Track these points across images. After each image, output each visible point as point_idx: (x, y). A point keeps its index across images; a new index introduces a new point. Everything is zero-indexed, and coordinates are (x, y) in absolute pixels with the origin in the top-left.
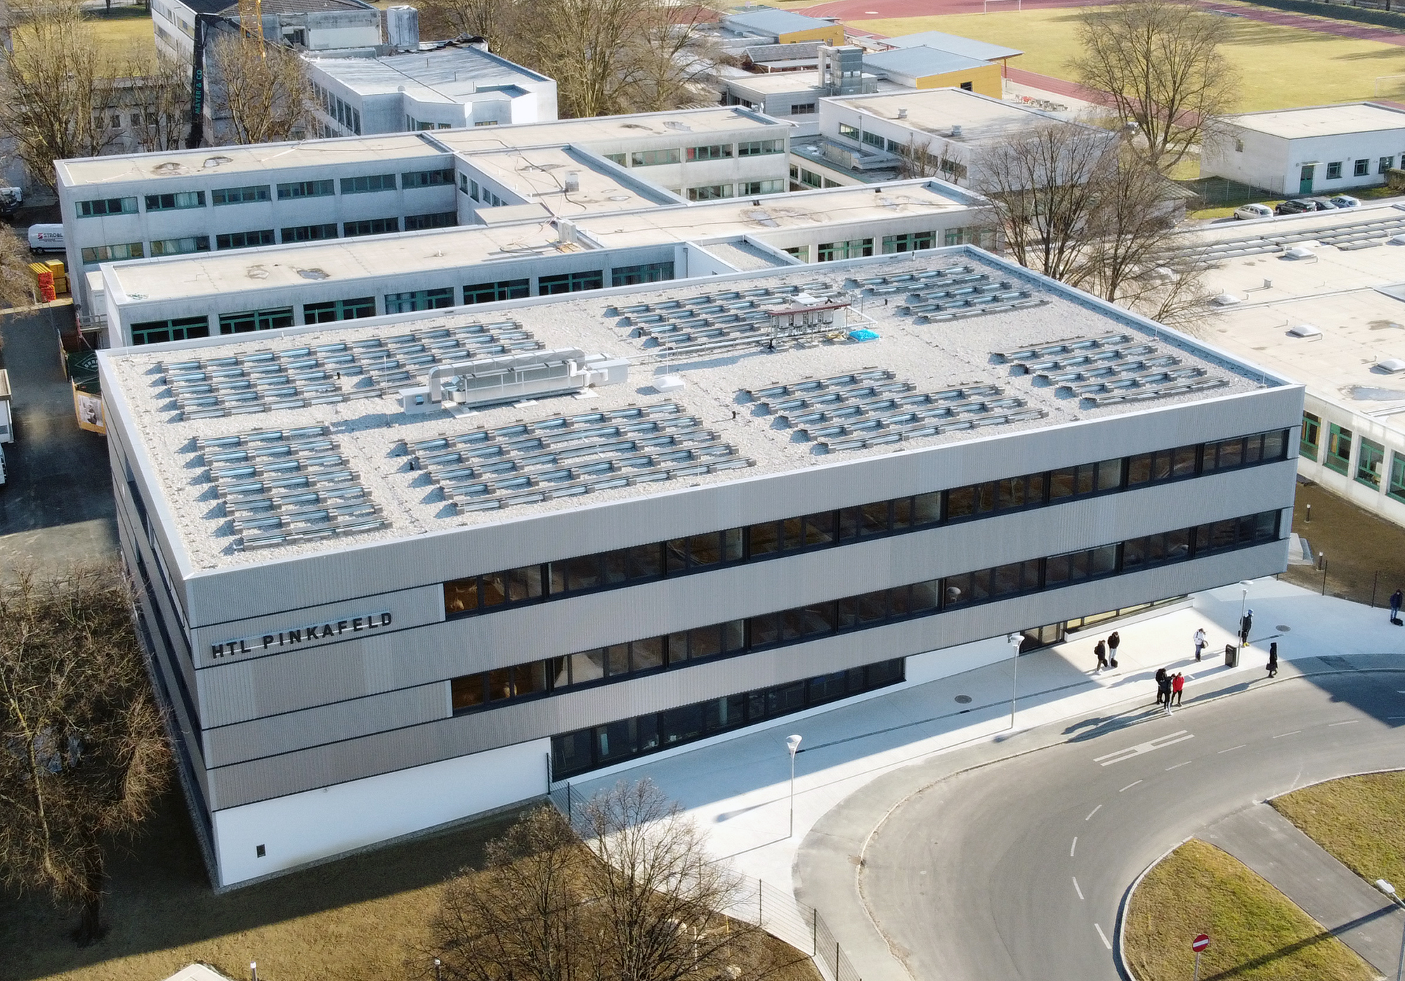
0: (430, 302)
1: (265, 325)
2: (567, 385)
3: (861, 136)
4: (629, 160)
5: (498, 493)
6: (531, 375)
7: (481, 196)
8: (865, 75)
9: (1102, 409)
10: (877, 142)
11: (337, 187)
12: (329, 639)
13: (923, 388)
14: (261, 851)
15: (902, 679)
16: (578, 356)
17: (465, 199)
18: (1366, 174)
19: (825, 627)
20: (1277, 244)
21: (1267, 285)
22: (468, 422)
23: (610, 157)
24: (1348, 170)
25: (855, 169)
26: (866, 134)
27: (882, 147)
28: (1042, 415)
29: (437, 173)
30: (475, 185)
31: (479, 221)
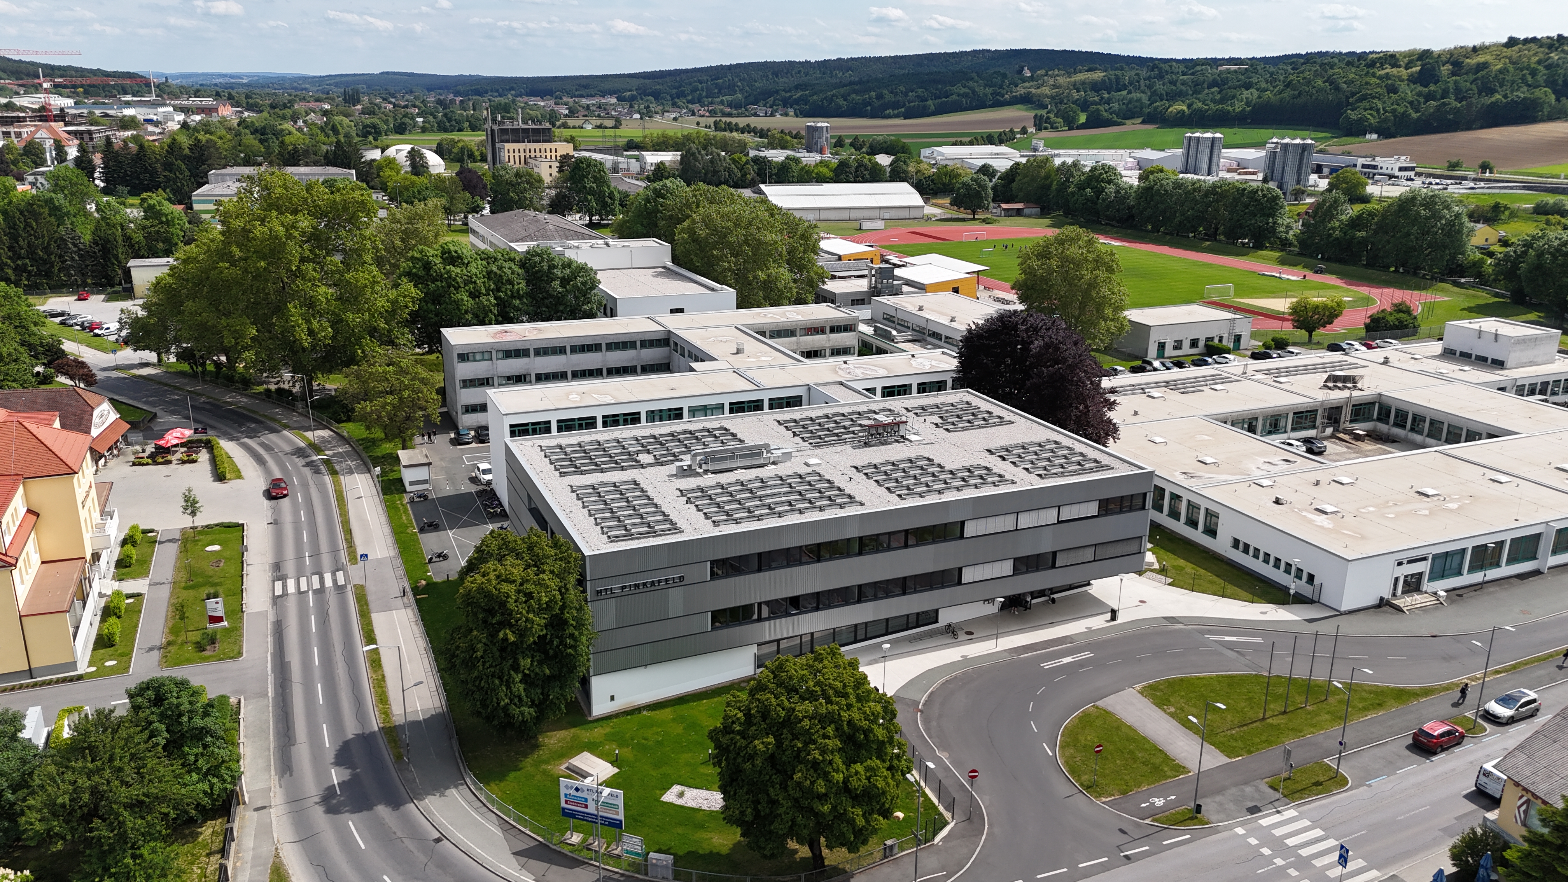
0: (670, 415)
1: (581, 427)
2: (762, 462)
3: (896, 320)
4: (768, 334)
5: (735, 516)
6: (742, 456)
7: (687, 354)
8: (895, 282)
9: (1045, 480)
11: (604, 347)
12: (653, 588)
13: (948, 467)
14: (612, 698)
15: (937, 622)
16: (767, 446)
17: (676, 356)
18: (1197, 347)
19: (898, 590)
20: (1142, 389)
21: (1136, 413)
22: (709, 480)
23: (757, 333)
24: (1186, 344)
28: (1013, 483)
29: (659, 340)
30: (683, 349)
31: (692, 370)
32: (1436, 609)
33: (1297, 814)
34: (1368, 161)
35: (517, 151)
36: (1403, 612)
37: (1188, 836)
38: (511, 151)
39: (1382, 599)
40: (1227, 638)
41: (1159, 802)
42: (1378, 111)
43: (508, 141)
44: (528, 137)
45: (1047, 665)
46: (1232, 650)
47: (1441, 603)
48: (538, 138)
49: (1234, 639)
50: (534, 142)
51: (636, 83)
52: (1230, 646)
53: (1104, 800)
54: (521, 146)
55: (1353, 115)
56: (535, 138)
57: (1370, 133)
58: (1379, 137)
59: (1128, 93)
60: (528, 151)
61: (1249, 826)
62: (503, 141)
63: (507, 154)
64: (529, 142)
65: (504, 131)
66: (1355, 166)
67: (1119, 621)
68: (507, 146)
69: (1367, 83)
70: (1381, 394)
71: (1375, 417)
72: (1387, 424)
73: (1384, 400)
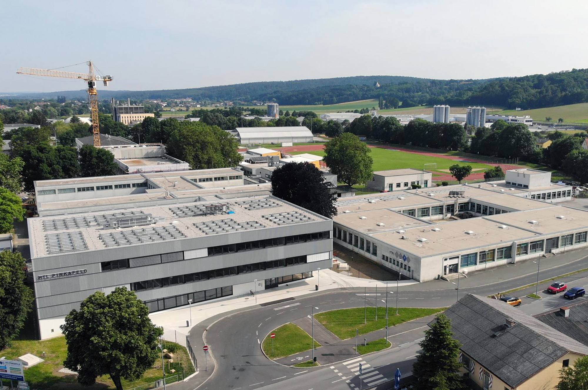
2: (148, 223)
9: (280, 226)
13: (239, 222)
14: (53, 330)
15: (232, 294)
18: (407, 186)
24: (402, 185)
28: (265, 227)
29: (142, 184)
30: (152, 186)
32: (462, 279)
33: (361, 359)
34: (514, 118)
35: (126, 117)
36: (448, 281)
37: (307, 371)
38: (124, 117)
39: (439, 276)
40: (365, 295)
41: (300, 359)
42: (520, 98)
43: (122, 113)
44: (132, 111)
45: (276, 309)
46: (366, 299)
47: (465, 277)
48: (137, 111)
49: (368, 295)
50: (135, 113)
51: (201, 92)
52: (365, 297)
53: (275, 359)
54: (129, 115)
55: (510, 101)
56: (136, 111)
57: (518, 108)
58: (521, 109)
59: (422, 94)
60: (132, 117)
61: (336, 366)
62: (120, 113)
63: (121, 119)
64: (133, 113)
65: (121, 109)
66: (508, 120)
67: (319, 290)
68: (122, 115)
69: (516, 87)
70: (471, 199)
71: (470, 209)
72: (474, 212)
73: (472, 201)
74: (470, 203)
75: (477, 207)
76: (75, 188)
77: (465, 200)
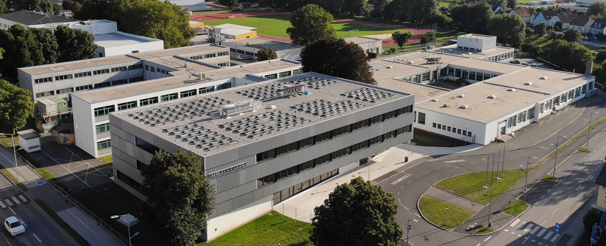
0: (171, 97)
2: (250, 109)
3: (236, 51)
6: (242, 107)
7: (156, 70)
9: (376, 103)
10: (242, 52)
13: (332, 102)
14: (216, 230)
15: (339, 173)
17: (148, 72)
22: (230, 120)
25: (239, 59)
26: (238, 50)
27: (244, 53)
28: (364, 105)
29: (138, 65)
30: (153, 68)
32: (513, 140)
33: (520, 220)
36: (504, 142)
37: (491, 237)
39: (495, 138)
40: (452, 161)
41: (472, 226)
45: (394, 183)
46: (457, 165)
47: (514, 137)
49: (455, 161)
52: (456, 164)
53: (451, 230)
61: (508, 228)
67: (409, 162)
70: (449, 65)
71: (448, 74)
72: (453, 76)
73: (450, 66)
74: (448, 69)
75: (456, 72)
76: (72, 75)
77: (443, 66)
